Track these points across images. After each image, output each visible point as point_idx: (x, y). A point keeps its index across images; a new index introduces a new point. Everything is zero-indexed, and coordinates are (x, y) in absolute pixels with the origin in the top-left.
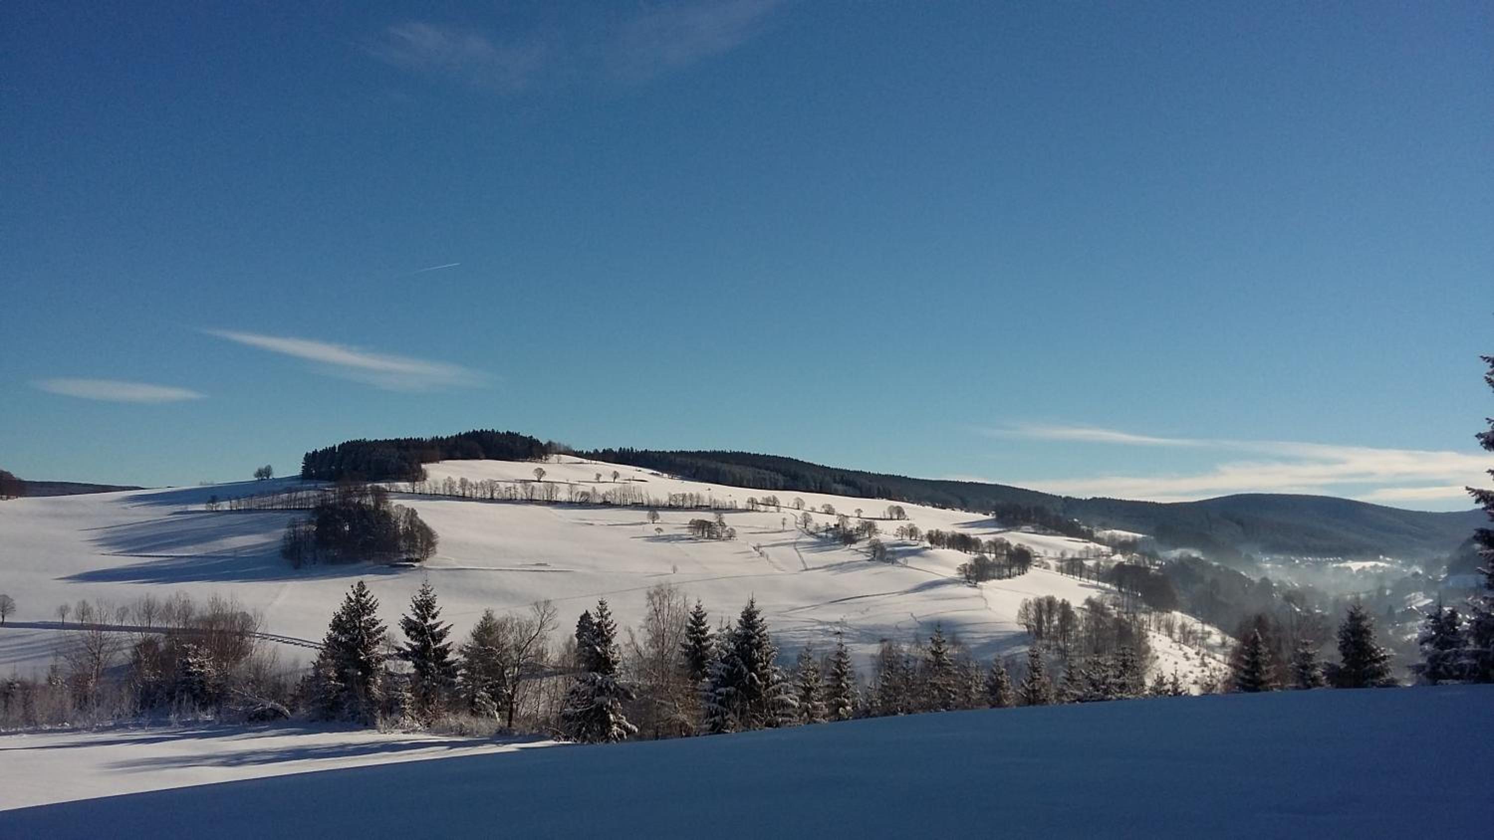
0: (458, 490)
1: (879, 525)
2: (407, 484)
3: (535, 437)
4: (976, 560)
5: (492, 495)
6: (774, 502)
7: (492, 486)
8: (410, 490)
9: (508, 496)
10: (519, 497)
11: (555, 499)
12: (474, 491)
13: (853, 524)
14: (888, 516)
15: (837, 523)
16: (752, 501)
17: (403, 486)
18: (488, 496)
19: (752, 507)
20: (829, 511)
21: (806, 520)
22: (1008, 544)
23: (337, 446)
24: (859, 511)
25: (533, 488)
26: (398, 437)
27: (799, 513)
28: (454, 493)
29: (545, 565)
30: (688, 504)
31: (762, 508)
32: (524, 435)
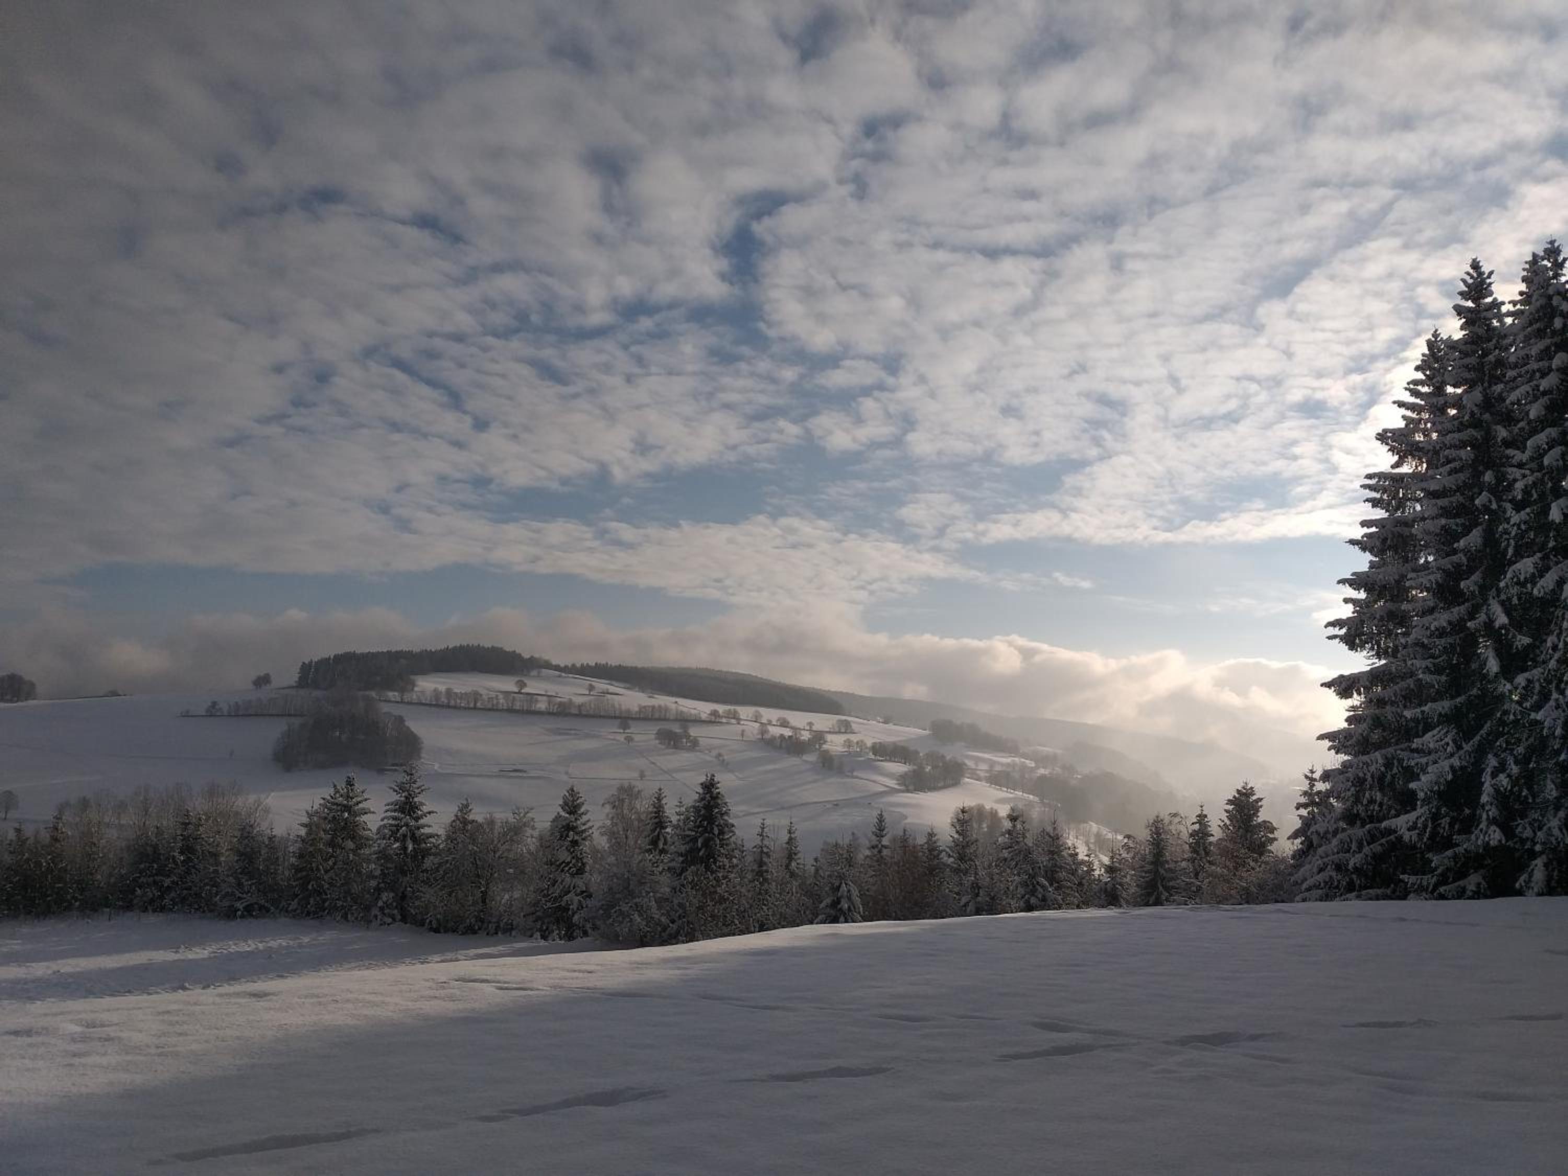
0: (443, 700)
1: (829, 737)
2: (396, 694)
3: (517, 651)
4: (914, 771)
5: (475, 704)
6: (735, 716)
7: (476, 696)
8: (399, 699)
9: (490, 706)
10: (500, 707)
11: (533, 708)
12: (458, 701)
13: (806, 736)
14: (837, 730)
15: (790, 734)
16: (715, 713)
17: (392, 695)
18: (472, 705)
19: (714, 719)
20: (784, 724)
21: (763, 732)
22: (943, 757)
23: (332, 657)
24: (810, 724)
25: (514, 698)
26: (389, 649)
27: (757, 725)
28: (440, 703)
29: (525, 772)
30: (657, 715)
31: (724, 720)
32: (508, 650)
